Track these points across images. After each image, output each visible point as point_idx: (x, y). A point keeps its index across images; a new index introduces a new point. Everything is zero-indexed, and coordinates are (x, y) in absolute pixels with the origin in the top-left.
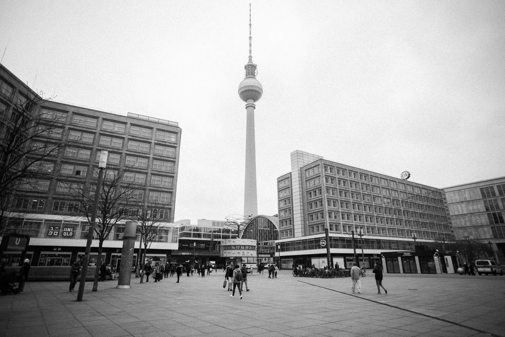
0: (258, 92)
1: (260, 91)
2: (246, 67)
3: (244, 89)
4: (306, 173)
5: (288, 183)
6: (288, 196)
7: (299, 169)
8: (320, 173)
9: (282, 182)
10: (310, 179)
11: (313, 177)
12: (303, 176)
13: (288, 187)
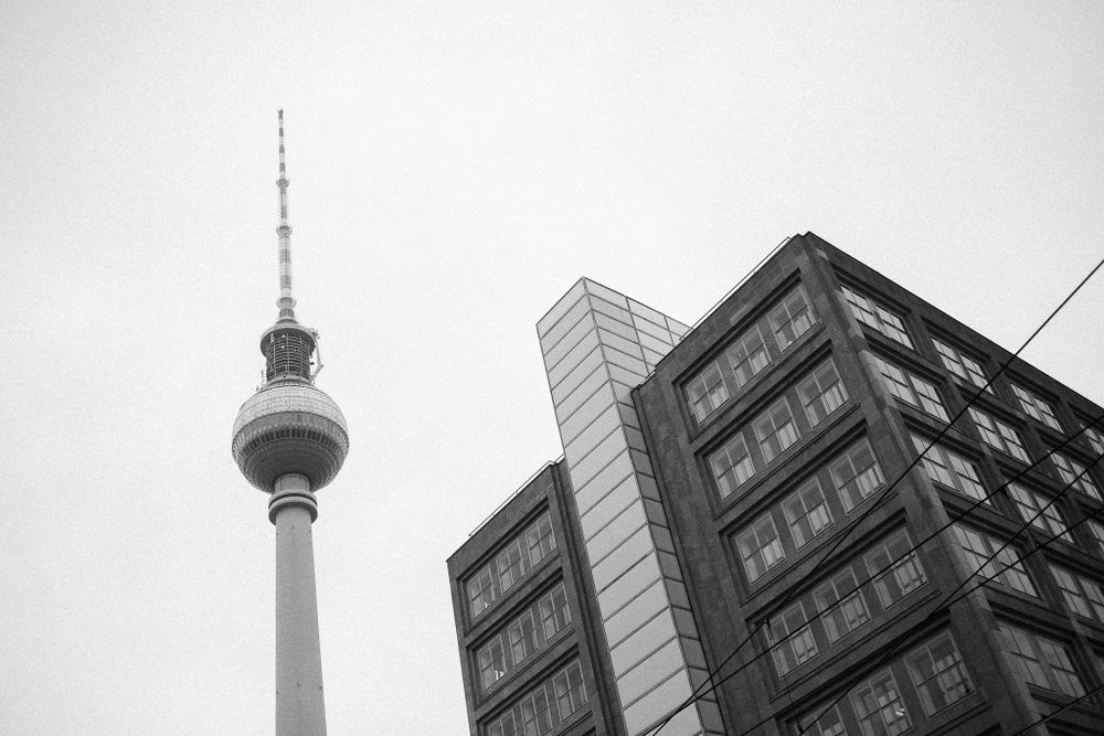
0: (328, 442)
1: (333, 434)
2: (265, 342)
4: (686, 400)
5: (536, 557)
6: (561, 649)
7: (623, 394)
8: (818, 332)
9: (488, 569)
10: (737, 421)
11: (760, 392)
12: (663, 432)
13: (543, 577)
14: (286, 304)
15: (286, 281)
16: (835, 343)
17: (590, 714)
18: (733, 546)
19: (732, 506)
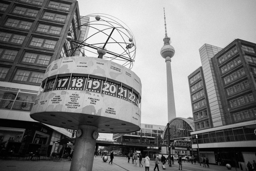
0: (172, 52)
1: (173, 51)
2: (164, 40)
3: (164, 51)
4: (218, 60)
5: (199, 77)
6: (201, 88)
7: (210, 59)
8: (238, 53)
9: (192, 78)
10: (225, 64)
11: (229, 60)
12: (215, 64)
13: (199, 80)
14: (166, 34)
15: (166, 31)
16: (240, 55)
17: (204, 96)
18: (223, 79)
19: (223, 75)
